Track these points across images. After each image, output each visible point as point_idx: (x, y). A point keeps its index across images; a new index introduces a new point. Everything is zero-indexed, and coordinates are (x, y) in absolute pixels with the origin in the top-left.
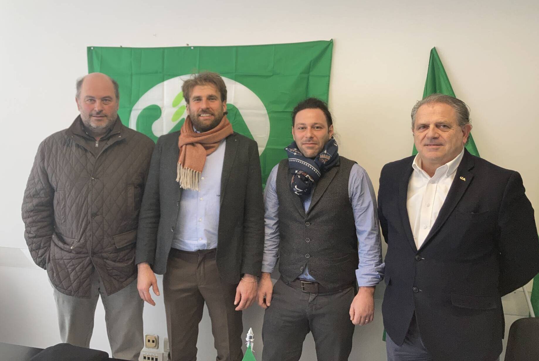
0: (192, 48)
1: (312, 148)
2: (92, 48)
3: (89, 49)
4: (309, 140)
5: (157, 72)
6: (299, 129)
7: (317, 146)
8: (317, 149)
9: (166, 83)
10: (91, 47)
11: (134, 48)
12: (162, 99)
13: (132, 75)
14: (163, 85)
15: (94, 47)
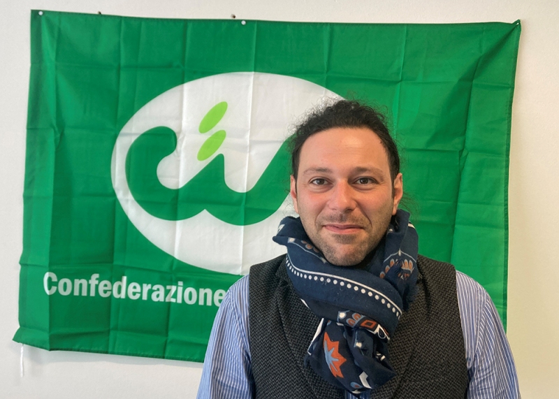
0: (244, 23)
1: (349, 240)
2: (41, 13)
3: (35, 13)
4: (341, 216)
5: (170, 66)
6: (312, 182)
7: (363, 235)
8: (363, 243)
9: (187, 86)
10: (39, 11)
11: (126, 18)
12: (180, 117)
13: (119, 69)
14: (182, 91)
15: (44, 12)
